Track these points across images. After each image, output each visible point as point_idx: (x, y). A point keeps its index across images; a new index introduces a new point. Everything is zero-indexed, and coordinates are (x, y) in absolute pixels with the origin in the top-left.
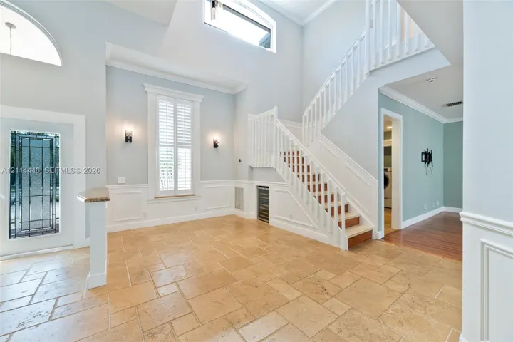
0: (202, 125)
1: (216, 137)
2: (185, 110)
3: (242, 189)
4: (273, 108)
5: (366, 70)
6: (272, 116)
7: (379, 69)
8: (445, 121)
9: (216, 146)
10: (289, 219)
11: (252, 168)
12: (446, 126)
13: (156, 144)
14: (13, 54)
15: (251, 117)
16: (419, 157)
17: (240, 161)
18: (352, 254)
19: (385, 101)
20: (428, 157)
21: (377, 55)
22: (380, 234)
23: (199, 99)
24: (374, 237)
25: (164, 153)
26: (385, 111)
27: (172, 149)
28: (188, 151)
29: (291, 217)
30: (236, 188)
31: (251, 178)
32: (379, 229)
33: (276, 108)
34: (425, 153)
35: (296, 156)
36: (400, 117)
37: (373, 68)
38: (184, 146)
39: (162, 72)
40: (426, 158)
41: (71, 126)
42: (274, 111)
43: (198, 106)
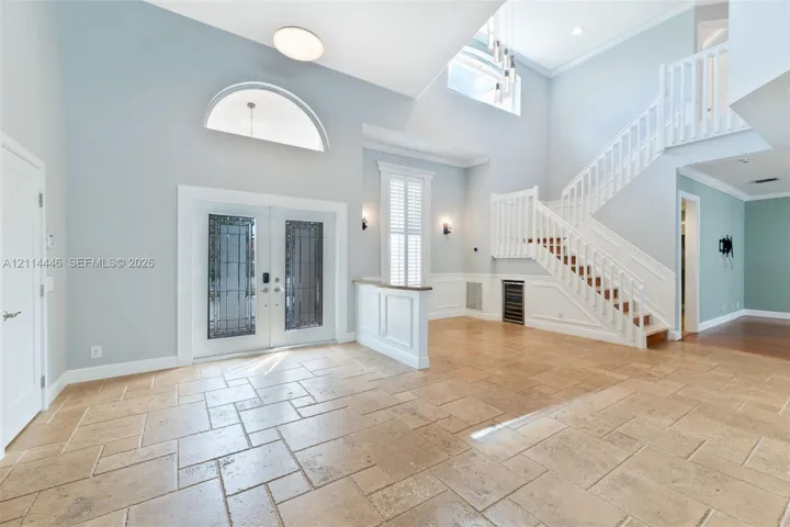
0: (432, 207)
1: (446, 220)
2: (415, 189)
3: (480, 284)
4: (532, 187)
5: (659, 147)
6: (531, 198)
7: (677, 147)
8: (747, 198)
9: (446, 232)
10: (557, 319)
11: (494, 259)
12: (747, 204)
13: (388, 231)
14: (254, 136)
15: (495, 197)
16: (716, 246)
17: (476, 249)
18: (653, 352)
19: (684, 182)
20: (727, 246)
21: (676, 130)
22: (678, 335)
23: (429, 176)
24: (670, 338)
25: (396, 242)
26: (683, 194)
27: (403, 237)
28: (419, 238)
29: (560, 316)
30: (468, 283)
31: (494, 271)
32: (677, 329)
33: (536, 188)
34: (724, 241)
35: (555, 244)
36: (697, 198)
37: (670, 145)
38: (414, 232)
39: (407, 149)
40: (724, 247)
41: (334, 214)
42: (535, 191)
43: (429, 183)
